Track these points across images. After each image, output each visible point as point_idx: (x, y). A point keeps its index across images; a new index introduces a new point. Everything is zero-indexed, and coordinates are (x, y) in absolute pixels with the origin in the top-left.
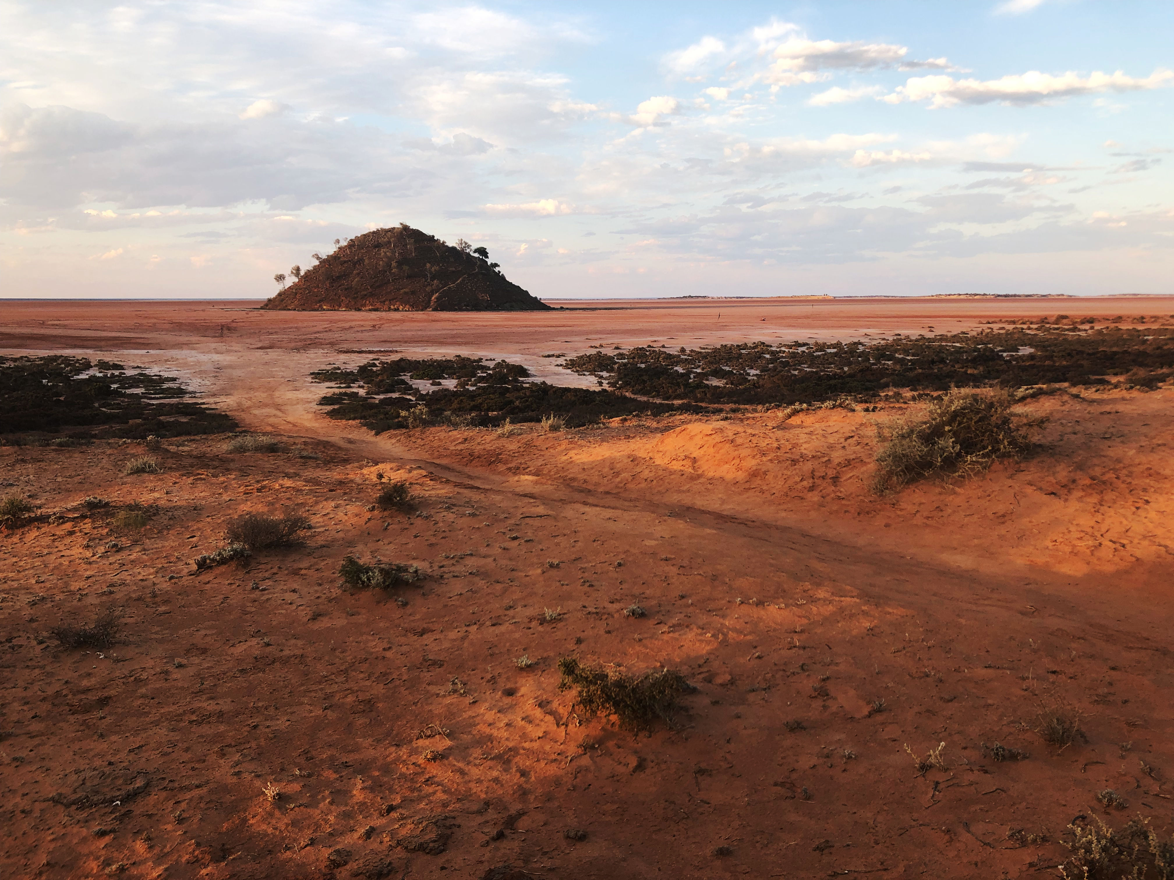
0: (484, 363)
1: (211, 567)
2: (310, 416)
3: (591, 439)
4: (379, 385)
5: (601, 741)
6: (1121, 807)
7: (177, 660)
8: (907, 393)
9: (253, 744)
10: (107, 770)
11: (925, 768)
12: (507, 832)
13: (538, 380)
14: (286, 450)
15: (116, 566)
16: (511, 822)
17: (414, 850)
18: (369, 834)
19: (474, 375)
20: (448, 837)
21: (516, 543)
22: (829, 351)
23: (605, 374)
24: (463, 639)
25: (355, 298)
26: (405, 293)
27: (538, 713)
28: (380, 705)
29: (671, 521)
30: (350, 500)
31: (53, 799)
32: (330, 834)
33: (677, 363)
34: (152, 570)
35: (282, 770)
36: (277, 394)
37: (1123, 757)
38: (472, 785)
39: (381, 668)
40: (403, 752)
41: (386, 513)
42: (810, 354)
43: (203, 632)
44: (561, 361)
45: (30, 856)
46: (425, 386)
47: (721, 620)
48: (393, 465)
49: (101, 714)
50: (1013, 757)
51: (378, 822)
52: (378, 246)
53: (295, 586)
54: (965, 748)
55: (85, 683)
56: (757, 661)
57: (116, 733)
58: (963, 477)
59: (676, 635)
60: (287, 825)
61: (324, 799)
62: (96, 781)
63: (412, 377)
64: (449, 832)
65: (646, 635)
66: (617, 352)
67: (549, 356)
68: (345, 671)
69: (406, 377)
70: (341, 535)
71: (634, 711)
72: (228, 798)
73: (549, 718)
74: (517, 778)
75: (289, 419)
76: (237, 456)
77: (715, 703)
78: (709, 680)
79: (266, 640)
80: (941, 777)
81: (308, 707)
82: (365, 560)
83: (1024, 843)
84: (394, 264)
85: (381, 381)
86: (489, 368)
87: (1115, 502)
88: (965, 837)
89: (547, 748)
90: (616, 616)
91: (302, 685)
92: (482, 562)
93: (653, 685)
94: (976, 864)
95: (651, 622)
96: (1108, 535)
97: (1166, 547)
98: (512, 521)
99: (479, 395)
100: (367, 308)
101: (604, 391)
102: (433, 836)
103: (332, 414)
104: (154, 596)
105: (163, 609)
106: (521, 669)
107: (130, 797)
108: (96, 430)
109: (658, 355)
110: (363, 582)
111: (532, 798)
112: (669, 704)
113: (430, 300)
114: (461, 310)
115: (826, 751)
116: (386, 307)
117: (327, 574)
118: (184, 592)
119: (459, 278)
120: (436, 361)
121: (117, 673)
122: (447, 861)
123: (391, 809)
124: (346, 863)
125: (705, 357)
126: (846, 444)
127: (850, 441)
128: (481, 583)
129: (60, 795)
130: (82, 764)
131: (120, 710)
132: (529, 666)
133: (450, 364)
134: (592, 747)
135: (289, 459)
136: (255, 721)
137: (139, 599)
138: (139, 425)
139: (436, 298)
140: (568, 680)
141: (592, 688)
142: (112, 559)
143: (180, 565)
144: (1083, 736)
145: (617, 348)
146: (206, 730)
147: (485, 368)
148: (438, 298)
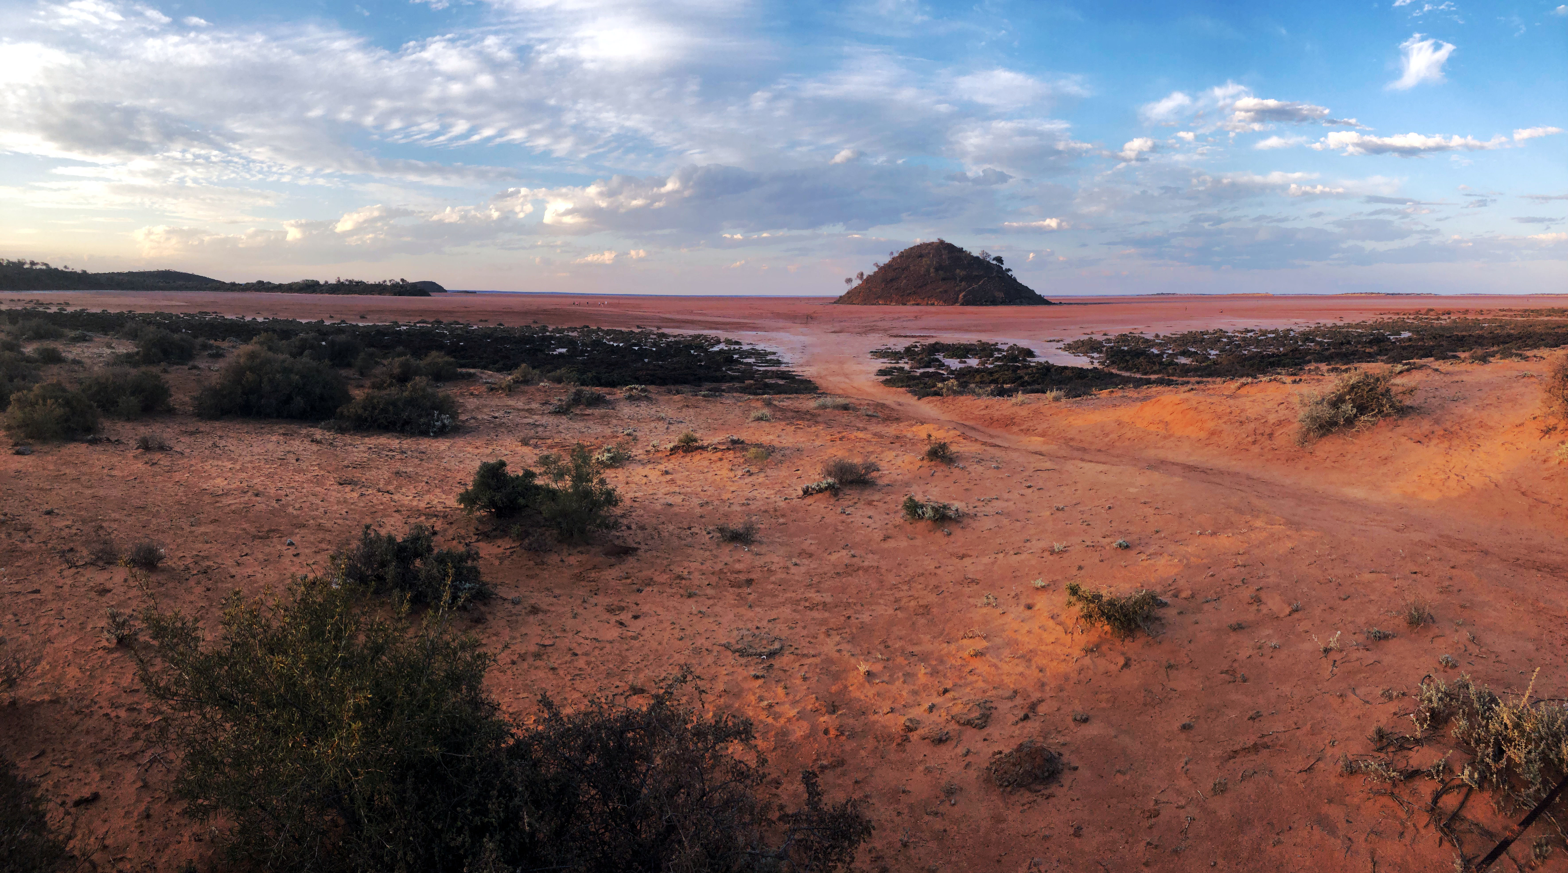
0: (999, 346)
1: (812, 494)
2: (870, 383)
3: (1085, 408)
4: (919, 361)
5: (1098, 646)
6: (1454, 666)
7: (794, 560)
8: (1324, 367)
9: (847, 630)
10: (757, 632)
11: (1327, 651)
12: (1031, 715)
13: (1042, 360)
14: (855, 409)
15: (750, 486)
16: (1033, 707)
17: (964, 724)
18: (931, 708)
19: (992, 356)
20: (988, 717)
21: (1030, 490)
22: (1269, 335)
23: (1095, 355)
24: (993, 563)
26: (940, 292)
27: (1051, 623)
28: (934, 610)
29: (1148, 472)
30: (906, 451)
31: (724, 645)
32: (904, 706)
33: (1152, 346)
34: (772, 492)
35: (869, 653)
36: (845, 366)
37: (1457, 631)
38: (1004, 677)
39: (933, 581)
40: (953, 647)
41: (933, 463)
42: (1256, 338)
43: (809, 541)
44: (1061, 345)
45: (713, 682)
46: (954, 364)
47: (1186, 548)
48: (936, 426)
49: (749, 590)
50: (1386, 637)
51: (938, 700)
52: (921, 256)
53: (870, 513)
54: (1355, 634)
55: (738, 566)
56: (1210, 578)
57: (759, 606)
58: (1359, 431)
59: (1152, 562)
60: (874, 695)
61: (898, 678)
62: (750, 639)
63: (944, 357)
64: (989, 713)
65: (1130, 563)
66: (1105, 337)
67: (1051, 341)
68: (908, 582)
69: (940, 356)
70: (900, 477)
71: (1121, 622)
72: (834, 668)
73: (1059, 628)
74: (1036, 674)
75: (855, 385)
76: (821, 412)
77: (1181, 613)
78: (1176, 596)
79: (853, 552)
80: (1337, 657)
81: (884, 607)
82: (919, 498)
83: (1390, 698)
84: (933, 270)
85: (922, 359)
86: (1003, 351)
87: (1458, 446)
88: (1352, 697)
89: (1059, 651)
90: (1107, 548)
91: (878, 589)
92: (1005, 504)
93: (1135, 603)
94: (1359, 717)
95: (1133, 553)
96: (1454, 471)
97: (1489, 477)
98: (1026, 473)
99: (997, 371)
101: (1095, 368)
102: (977, 714)
103: (886, 383)
104: (776, 510)
105: (781, 520)
106: (1037, 589)
107: (772, 654)
108: (724, 386)
109: (1137, 340)
110: (919, 515)
111: (1047, 688)
112: (1147, 617)
113: (957, 298)
114: (982, 305)
115: (1258, 644)
116: (925, 303)
117: (893, 506)
118: (794, 510)
119: (983, 279)
120: (962, 345)
121: (757, 563)
122: (988, 734)
123: (946, 691)
124: (916, 729)
125: (1175, 341)
126: (1278, 409)
127: (1281, 406)
128: (1005, 521)
129: (729, 643)
130: (741, 625)
131: (760, 590)
132: (1043, 587)
133: (973, 347)
134: (1092, 651)
135: (858, 417)
136: (849, 612)
137: (766, 511)
138: (751, 385)
140: (1073, 599)
141: (1092, 605)
142: (747, 481)
143: (790, 490)
144: (1432, 618)
145: (1105, 335)
146: (815, 614)
147: (999, 350)
148: (964, 296)
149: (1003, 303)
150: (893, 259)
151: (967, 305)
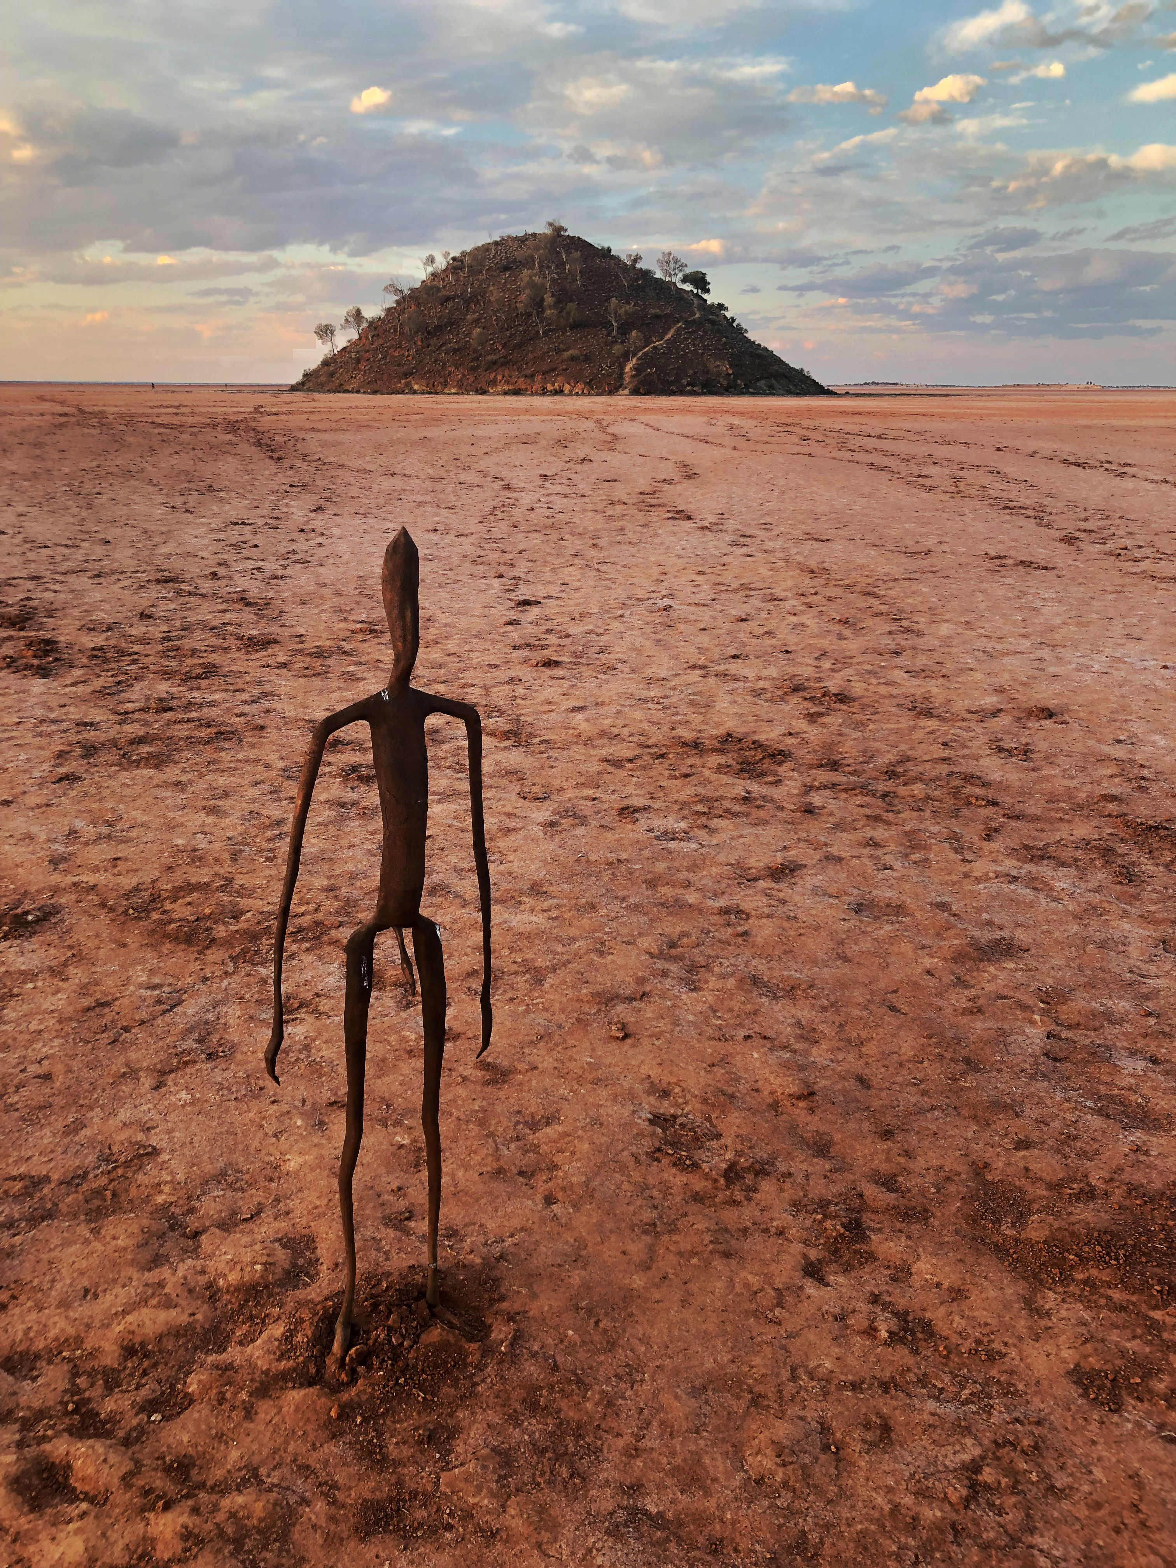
25: (474, 369)
26: (573, 358)
52: (509, 266)
84: (549, 299)
100: (499, 388)
113: (621, 376)
114: (681, 392)
116: (536, 387)
119: (669, 329)
139: (634, 368)
148: (637, 369)
149: (730, 390)
150: (434, 275)
151: (647, 393)
